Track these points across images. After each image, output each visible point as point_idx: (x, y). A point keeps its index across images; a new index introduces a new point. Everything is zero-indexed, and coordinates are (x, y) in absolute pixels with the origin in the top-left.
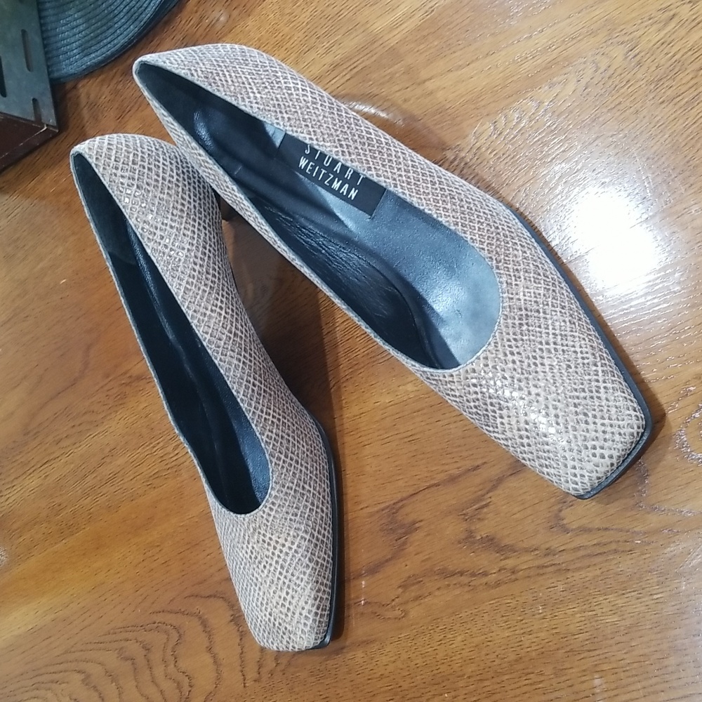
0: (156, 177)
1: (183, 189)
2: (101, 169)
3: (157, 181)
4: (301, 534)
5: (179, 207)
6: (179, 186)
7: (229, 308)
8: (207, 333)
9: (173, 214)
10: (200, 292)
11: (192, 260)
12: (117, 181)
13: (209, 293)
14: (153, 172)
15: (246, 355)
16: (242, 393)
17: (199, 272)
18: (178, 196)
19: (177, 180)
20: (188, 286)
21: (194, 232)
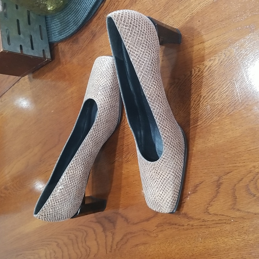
0: (138, 30)
1: (148, 36)
2: (118, 25)
3: (138, 32)
4: (171, 173)
5: (145, 43)
6: (146, 35)
7: (158, 85)
8: (148, 94)
9: (142, 46)
10: (148, 78)
11: (147, 65)
12: (123, 30)
13: (152, 79)
14: (137, 28)
15: (161, 104)
16: (158, 118)
17: (149, 70)
18: (145, 38)
19: (146, 32)
20: (144, 75)
21: (149, 54)
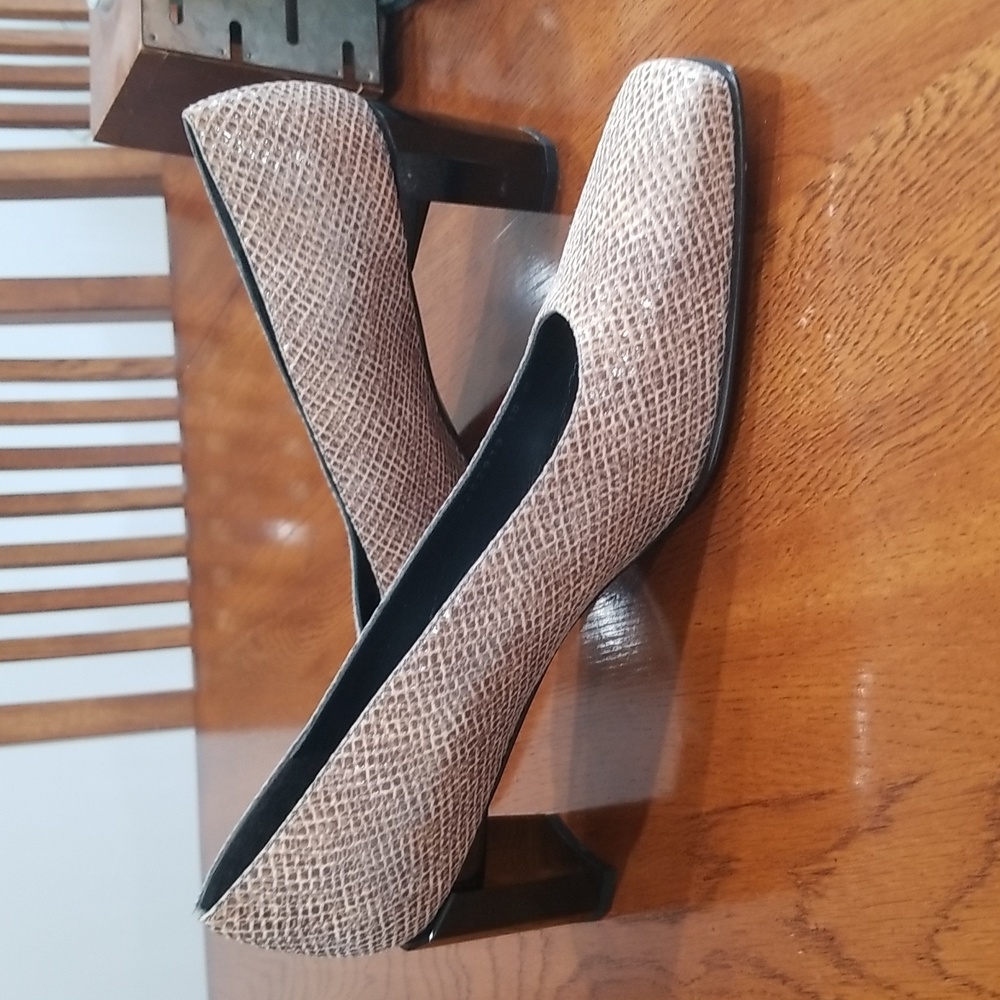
0: (289, 185)
1: (328, 211)
2: (211, 157)
3: (289, 190)
5: (315, 238)
6: (322, 205)
7: (364, 396)
8: (322, 424)
9: (303, 247)
10: (322, 368)
11: (318, 320)
12: (230, 180)
13: (336, 371)
14: (287, 176)
15: (377, 464)
16: (358, 513)
17: (326, 339)
18: (317, 220)
19: (323, 194)
20: (305, 355)
21: (330, 280)
